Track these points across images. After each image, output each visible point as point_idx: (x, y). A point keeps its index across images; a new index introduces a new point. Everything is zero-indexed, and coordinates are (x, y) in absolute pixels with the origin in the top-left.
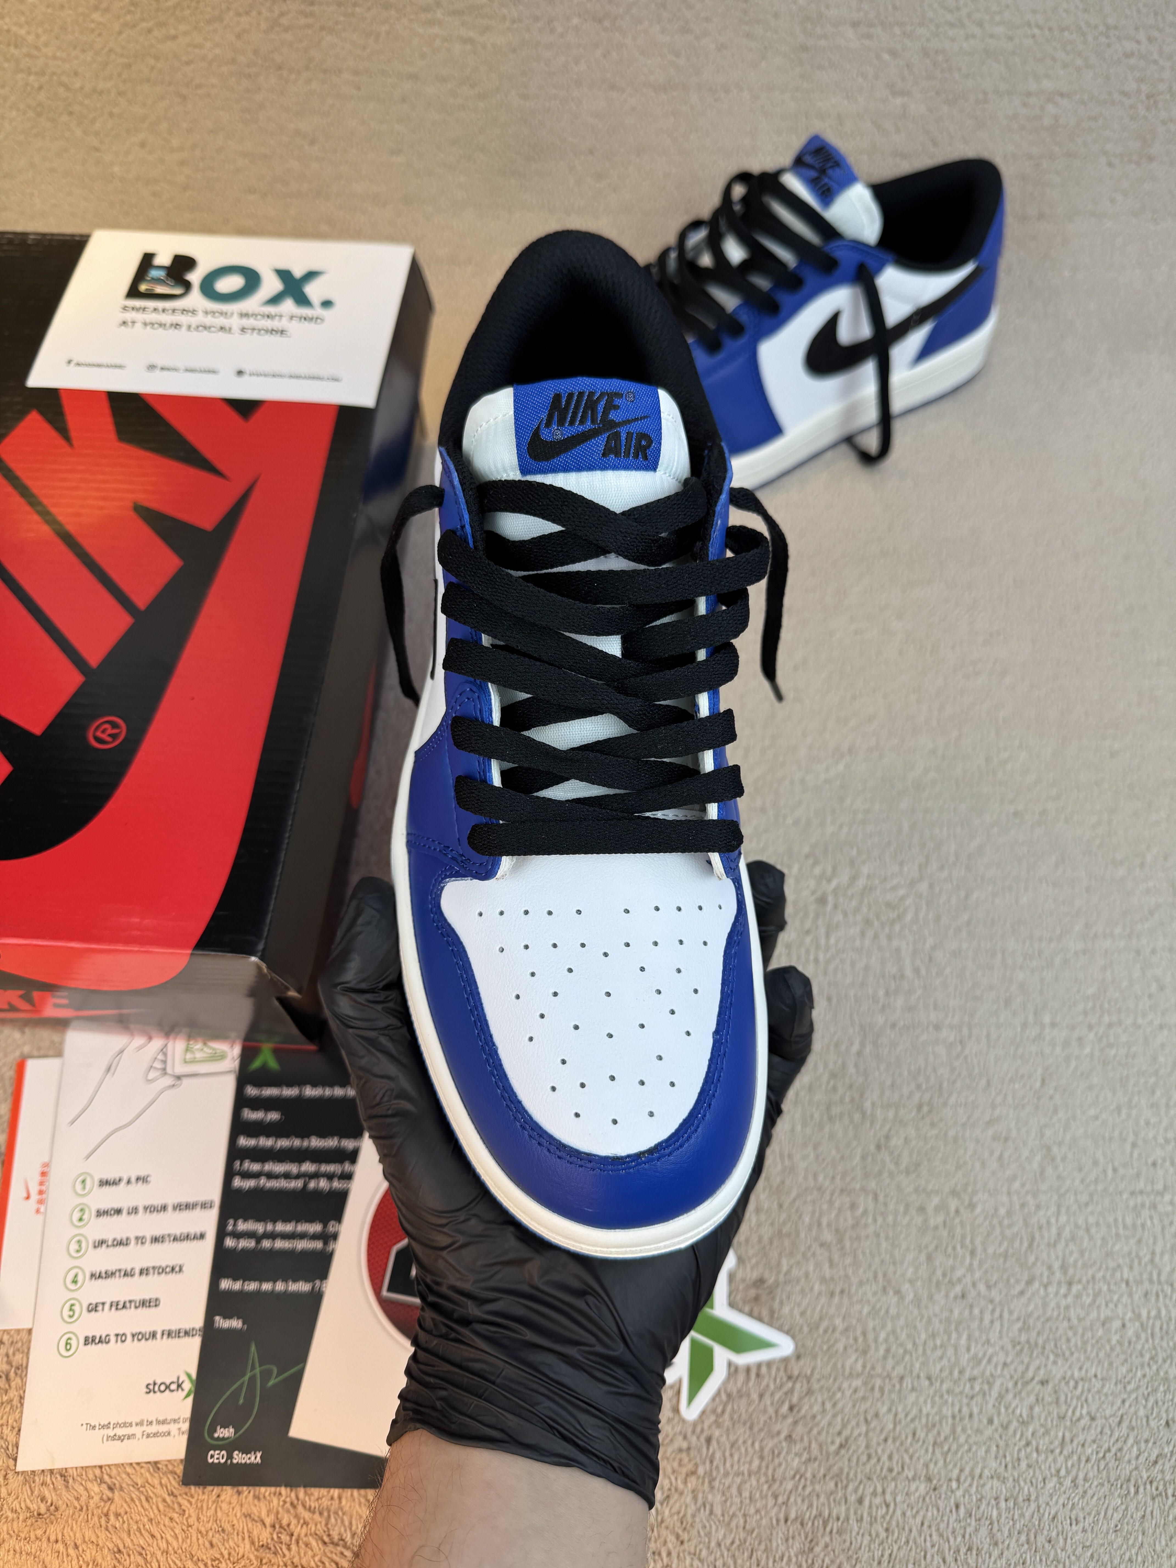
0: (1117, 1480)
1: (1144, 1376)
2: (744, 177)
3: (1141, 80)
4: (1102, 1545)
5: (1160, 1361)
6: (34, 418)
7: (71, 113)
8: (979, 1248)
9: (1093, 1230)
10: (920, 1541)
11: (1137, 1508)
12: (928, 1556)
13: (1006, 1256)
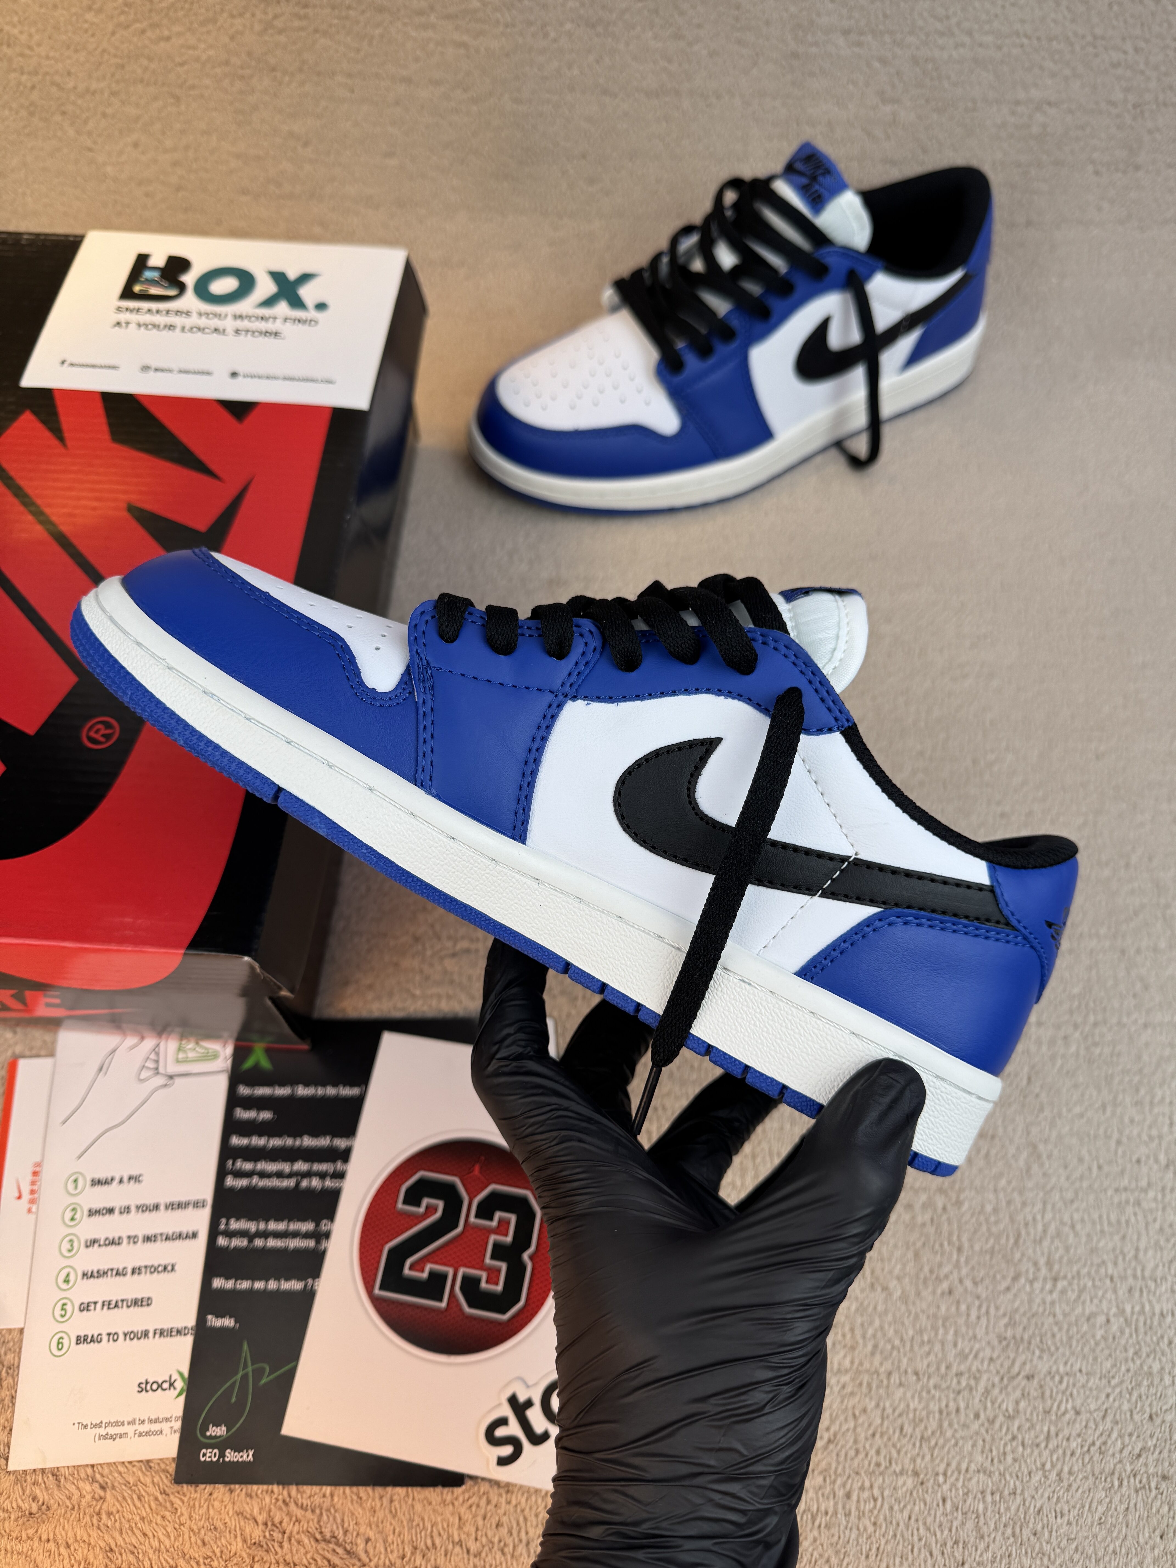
0: (1101, 1473)
1: (1128, 1370)
2: (735, 183)
3: (1127, 90)
4: (1087, 1537)
5: (1144, 1355)
6: (27, 418)
7: (64, 113)
8: (966, 1245)
9: (1078, 1227)
10: (907, 1535)
11: (1120, 1501)
12: (916, 1550)
13: (992, 1252)
